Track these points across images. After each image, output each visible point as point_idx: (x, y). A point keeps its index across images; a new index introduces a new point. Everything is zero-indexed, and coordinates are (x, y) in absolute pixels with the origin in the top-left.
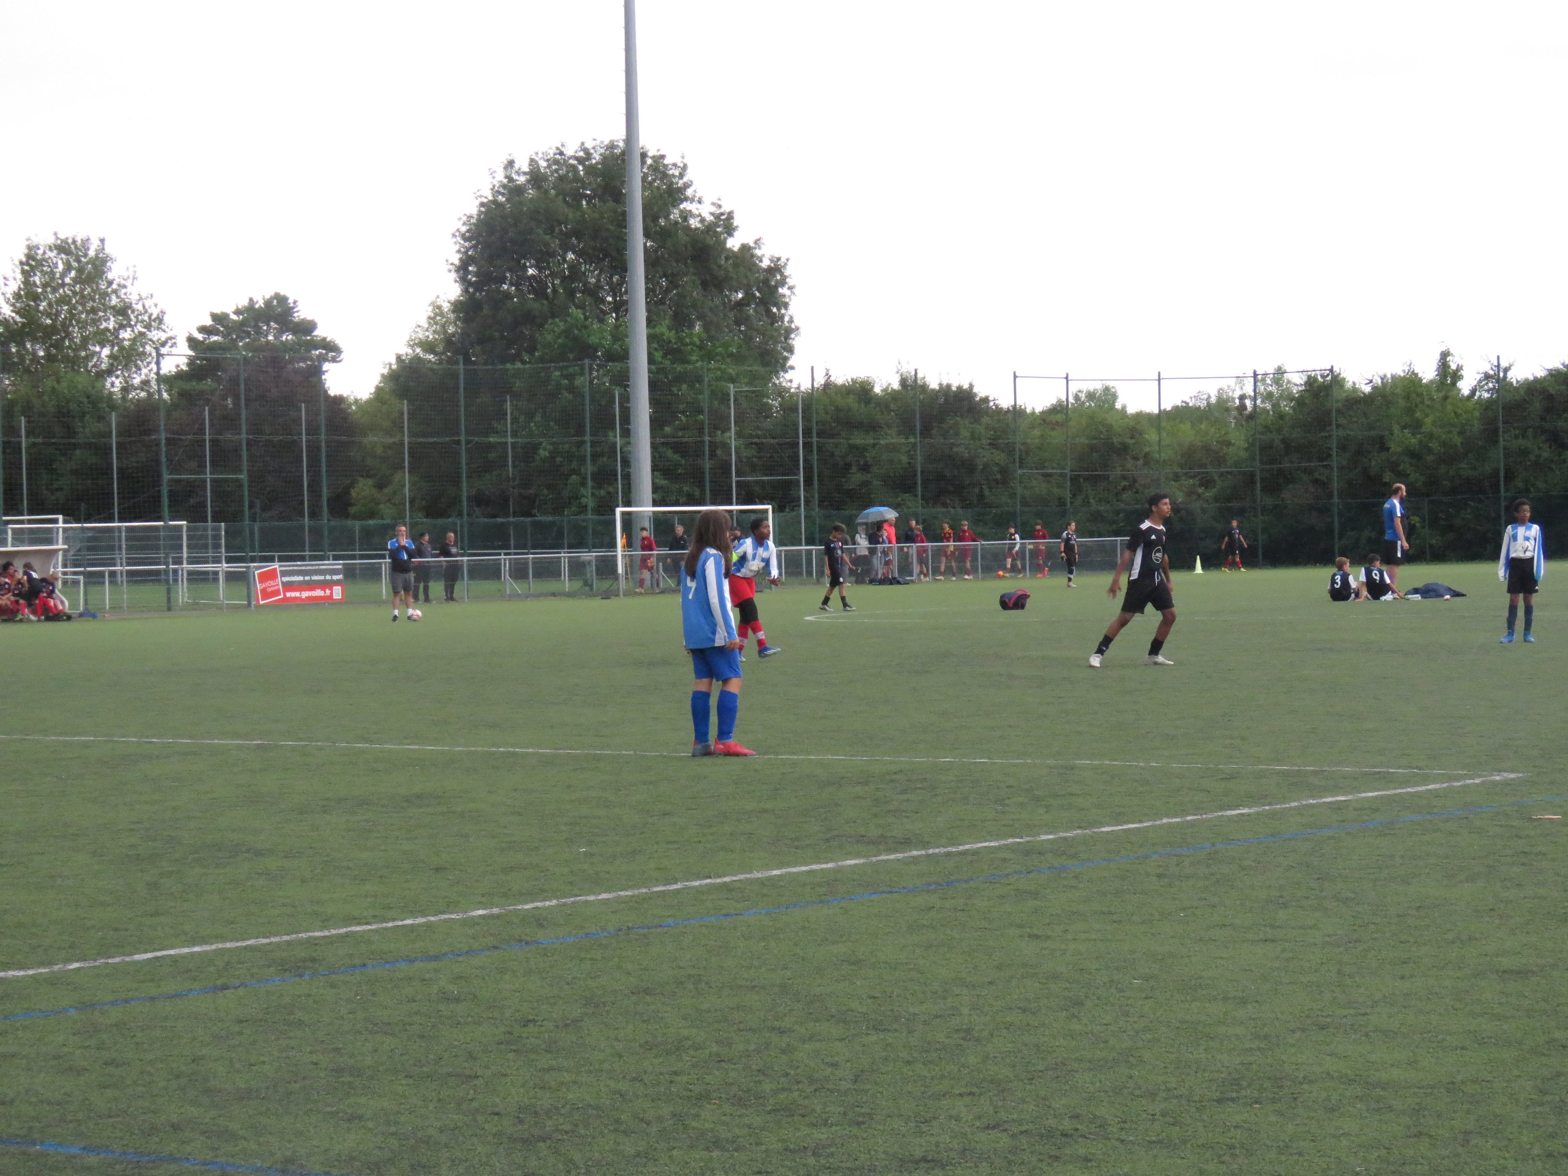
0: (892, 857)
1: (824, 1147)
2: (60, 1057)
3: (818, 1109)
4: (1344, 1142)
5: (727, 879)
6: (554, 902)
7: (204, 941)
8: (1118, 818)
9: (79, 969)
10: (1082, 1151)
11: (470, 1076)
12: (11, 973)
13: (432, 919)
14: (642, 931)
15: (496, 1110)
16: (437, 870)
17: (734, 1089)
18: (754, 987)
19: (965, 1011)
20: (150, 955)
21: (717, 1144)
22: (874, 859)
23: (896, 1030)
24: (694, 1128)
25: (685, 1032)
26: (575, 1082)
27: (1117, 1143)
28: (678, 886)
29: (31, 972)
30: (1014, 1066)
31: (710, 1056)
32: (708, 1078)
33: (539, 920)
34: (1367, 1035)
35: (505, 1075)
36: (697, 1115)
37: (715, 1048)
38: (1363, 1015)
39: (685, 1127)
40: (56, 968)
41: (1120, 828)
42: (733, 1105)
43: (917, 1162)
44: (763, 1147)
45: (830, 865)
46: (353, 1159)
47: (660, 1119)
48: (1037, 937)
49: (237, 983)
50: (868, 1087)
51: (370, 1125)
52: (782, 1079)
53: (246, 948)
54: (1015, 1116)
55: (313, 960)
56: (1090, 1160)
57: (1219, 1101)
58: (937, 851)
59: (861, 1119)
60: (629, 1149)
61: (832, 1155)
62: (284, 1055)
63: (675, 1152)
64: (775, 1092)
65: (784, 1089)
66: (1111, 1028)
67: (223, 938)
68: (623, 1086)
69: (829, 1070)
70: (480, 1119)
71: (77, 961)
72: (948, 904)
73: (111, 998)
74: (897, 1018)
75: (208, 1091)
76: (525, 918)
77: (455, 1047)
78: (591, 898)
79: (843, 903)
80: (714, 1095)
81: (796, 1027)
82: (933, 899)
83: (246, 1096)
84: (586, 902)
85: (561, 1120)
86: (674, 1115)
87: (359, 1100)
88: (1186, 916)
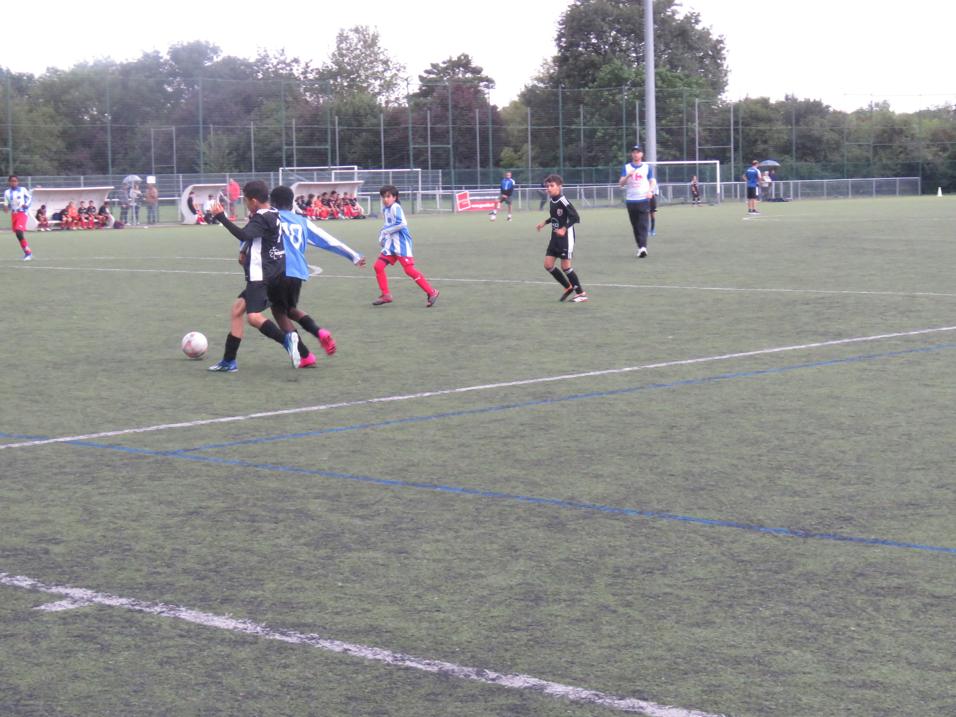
0: (835, 342)
1: (853, 496)
2: (435, 442)
3: (843, 475)
5: (751, 353)
7: (490, 382)
8: (948, 323)
9: (430, 396)
11: (652, 455)
12: (396, 398)
13: (604, 372)
14: (716, 380)
15: (672, 473)
16: (599, 346)
17: (795, 464)
18: (786, 410)
19: (904, 424)
20: (464, 389)
21: (796, 493)
22: (826, 343)
23: (871, 434)
24: (781, 485)
25: (758, 433)
26: (708, 459)
28: (727, 356)
29: (406, 397)
30: (941, 454)
31: (775, 446)
32: (779, 458)
33: (661, 373)
35: (670, 455)
36: (780, 478)
37: (777, 443)
39: (775, 484)
40: (419, 395)
41: (951, 328)
42: (797, 473)
43: (907, 505)
44: (821, 496)
45: (803, 346)
46: (605, 498)
47: (760, 479)
48: (928, 385)
49: (513, 404)
50: (866, 464)
51: (608, 480)
52: (819, 459)
53: (513, 386)
54: (951, 481)
55: (550, 393)
58: (858, 339)
59: (868, 481)
60: (751, 496)
61: (859, 500)
62: (551, 442)
63: (774, 497)
64: (818, 466)
65: (821, 465)
67: (498, 381)
68: (735, 462)
69: (842, 455)
71: (428, 392)
72: (874, 368)
73: (451, 411)
74: (868, 428)
75: (517, 461)
76: (654, 372)
77: (638, 439)
78: (683, 362)
79: (818, 367)
80: (785, 467)
81: (816, 432)
82: (864, 365)
83: (538, 463)
84: (681, 364)
85: (708, 479)
86: (767, 478)
87: (598, 467)
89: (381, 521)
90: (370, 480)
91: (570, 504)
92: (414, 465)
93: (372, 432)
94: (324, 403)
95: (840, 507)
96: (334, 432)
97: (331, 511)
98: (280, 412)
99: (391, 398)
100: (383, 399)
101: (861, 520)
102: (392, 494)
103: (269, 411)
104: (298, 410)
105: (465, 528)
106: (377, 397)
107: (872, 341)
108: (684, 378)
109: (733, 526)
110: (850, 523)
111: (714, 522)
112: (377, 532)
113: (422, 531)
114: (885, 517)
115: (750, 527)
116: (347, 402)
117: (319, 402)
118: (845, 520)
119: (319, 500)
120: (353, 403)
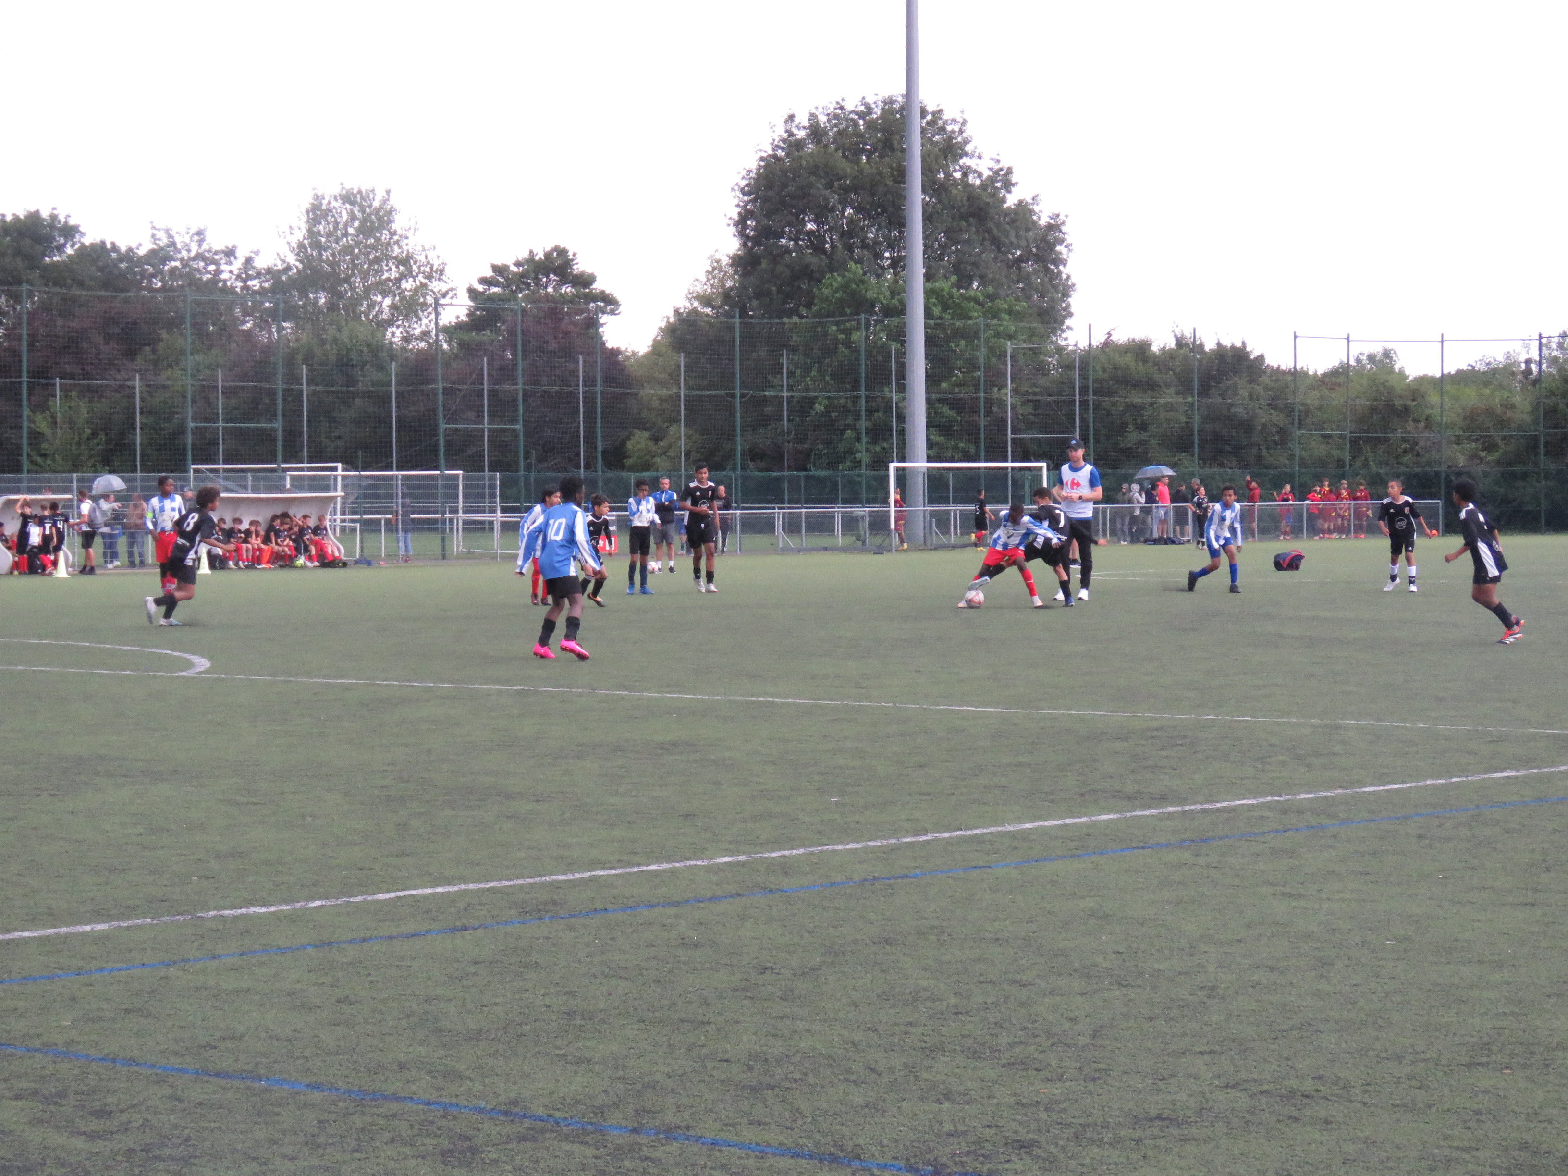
0: (1147, 813)
1: (1057, 1102)
2: (293, 993)
3: (1054, 1063)
5: (978, 832)
7: (448, 882)
8: (1382, 778)
9: (321, 906)
10: (1322, 1113)
11: (703, 1023)
12: (253, 910)
14: (888, 882)
15: (727, 1057)
16: (686, 816)
17: (970, 1041)
18: (997, 940)
19: (1212, 969)
20: (392, 895)
21: (948, 1096)
22: (1129, 815)
23: (1139, 986)
24: (926, 1080)
25: (924, 983)
26: (808, 1031)
27: (1360, 1105)
28: (928, 837)
29: (273, 909)
30: (1258, 1025)
31: (948, 1007)
32: (944, 1030)
33: (785, 868)
35: (738, 1022)
36: (930, 1067)
37: (953, 1000)
39: (917, 1078)
40: (298, 905)
41: (1382, 788)
42: (967, 1057)
43: (1151, 1120)
44: (995, 1101)
45: (1084, 820)
46: (578, 1102)
47: (892, 1070)
48: (1290, 895)
49: (477, 924)
50: (1107, 1042)
51: (597, 1068)
52: (1020, 1033)
53: (488, 889)
54: (1255, 1076)
55: (555, 903)
56: (1331, 1122)
57: (1469, 1065)
58: (1193, 807)
59: (1097, 1075)
60: (859, 1100)
61: (1063, 1110)
62: (518, 997)
63: (904, 1104)
64: (1012, 1045)
65: (1021, 1043)
66: (1361, 988)
67: (464, 880)
68: (858, 1036)
69: (1067, 1025)
70: (710, 1065)
71: (319, 899)
72: (1201, 861)
73: (350, 936)
74: (1141, 974)
75: (438, 1031)
76: (771, 866)
77: (689, 992)
78: (839, 847)
79: (1094, 858)
80: (949, 1047)
81: (1037, 981)
82: (1186, 856)
83: (475, 1037)
84: (834, 851)
85: (792, 1068)
86: (906, 1066)
87: (589, 1044)
88: (1445, 878)
89: (128, 1141)
90: (137, 1064)
91: (506, 1113)
92: (232, 1038)
93: (180, 973)
94: (109, 917)
95: (1021, 1123)
96: (106, 973)
97: (36, 1122)
98: (16, 935)
99: (244, 911)
100: (226, 912)
101: (1052, 1148)
102: (169, 1091)
104: (51, 931)
105: (284, 1156)
106: (215, 909)
107: (1221, 810)
108: (828, 877)
109: (803, 1157)
110: (1029, 1154)
111: (769, 1150)
112: (109, 1163)
113: (197, 1161)
114: (1100, 1143)
115: (833, 1159)
116: (153, 918)
117: (98, 915)
118: (1022, 1147)
119: (19, 1103)
120: (164, 919)
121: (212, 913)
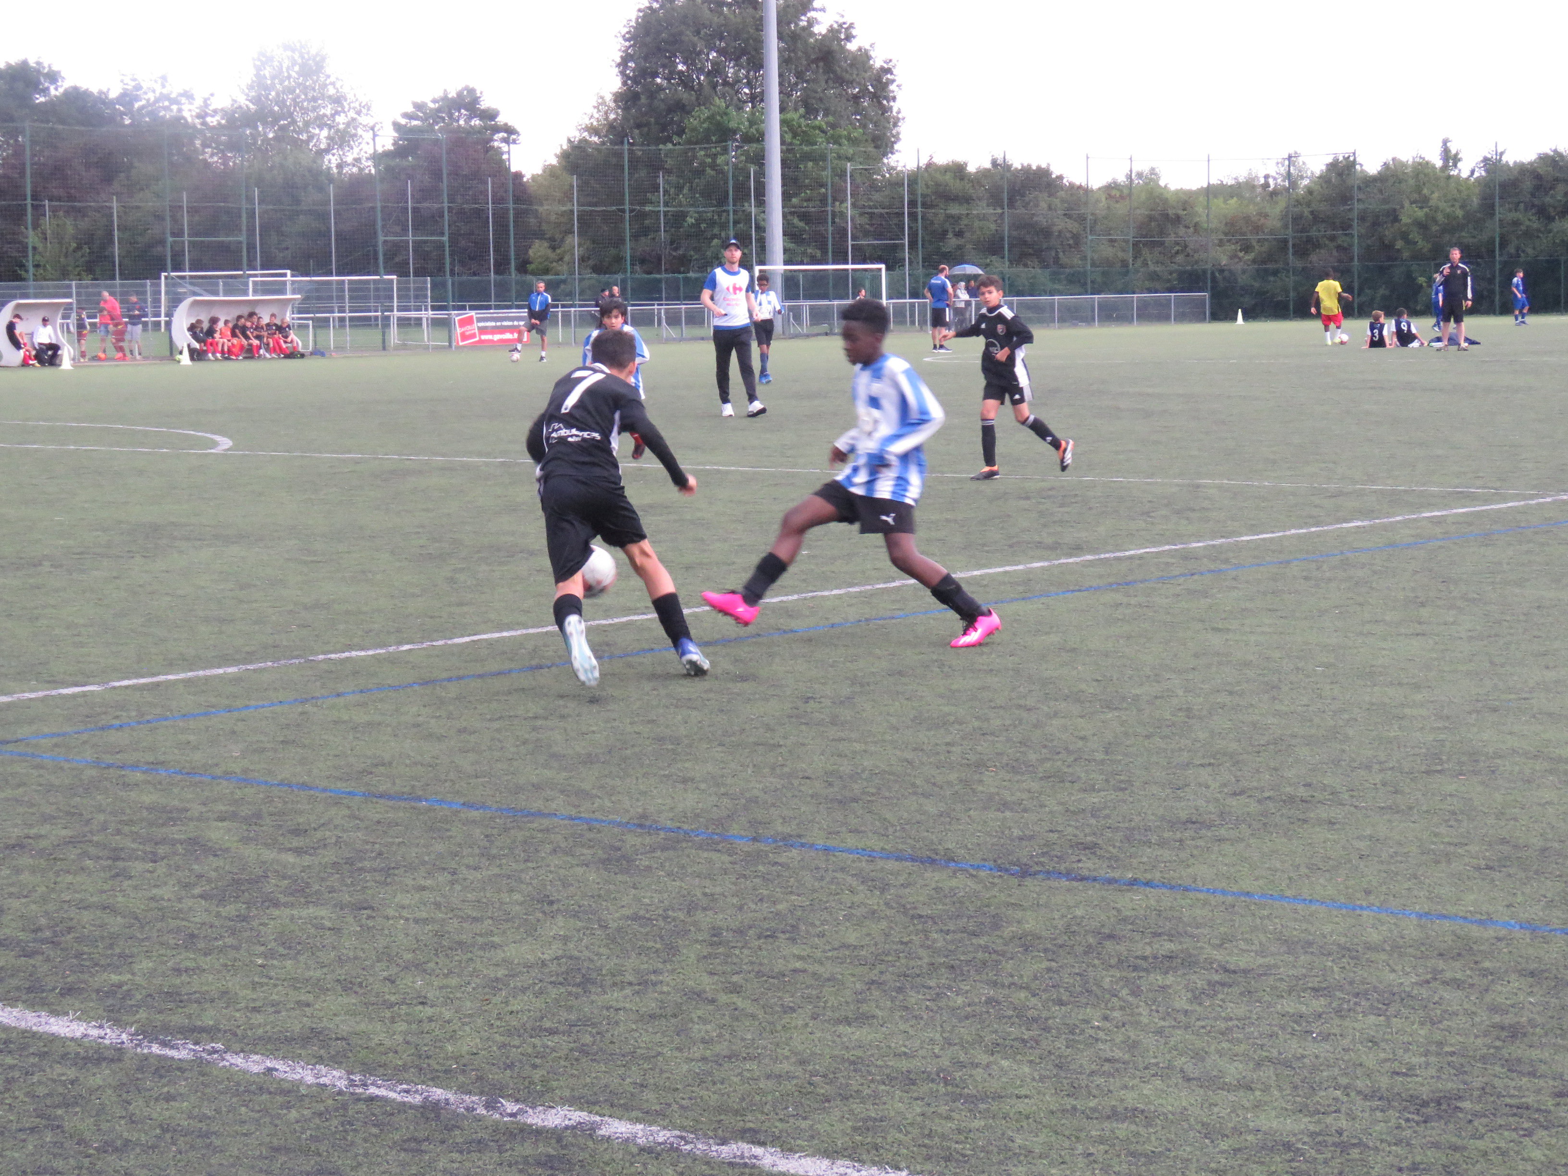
0: (1071, 560)
1: (1099, 810)
2: (419, 725)
3: (1083, 775)
4: (1550, 810)
6: (795, 597)
7: (509, 627)
8: (1253, 529)
9: (411, 650)
10: (1324, 815)
11: (774, 745)
12: (354, 654)
13: (696, 610)
14: (880, 622)
15: (806, 774)
16: (688, 568)
17: (1005, 758)
18: (991, 670)
19: (1180, 693)
20: (467, 639)
21: (1005, 805)
22: (1056, 562)
23: (1126, 709)
24: (982, 792)
25: (946, 709)
26: (865, 751)
27: (1352, 808)
29: (371, 653)
30: (1239, 741)
31: (974, 729)
32: (979, 748)
33: (789, 612)
34: (1534, 717)
35: (803, 745)
36: (981, 781)
37: (976, 724)
38: (1525, 699)
39: (973, 791)
40: (391, 649)
41: (1256, 537)
42: (1008, 772)
43: (1184, 823)
44: (1047, 809)
45: (1021, 567)
46: (697, 816)
47: (950, 784)
48: (1219, 630)
49: (548, 663)
50: (1120, 757)
51: (703, 786)
52: (1044, 751)
53: (547, 633)
54: (1255, 784)
55: (608, 644)
56: (1334, 824)
57: (1428, 773)
58: (1107, 555)
59: (1123, 786)
60: (933, 810)
61: (1108, 816)
62: (609, 725)
63: (972, 812)
64: (1042, 761)
65: (1048, 759)
66: (1311, 709)
67: (522, 625)
68: (909, 755)
69: (1080, 744)
70: (796, 782)
71: (407, 643)
72: (1133, 601)
73: (445, 675)
74: (1124, 699)
75: (554, 756)
76: (778, 610)
77: (752, 720)
78: (826, 593)
79: (1043, 600)
80: (989, 764)
81: (1040, 706)
82: (1119, 597)
83: (589, 760)
84: (822, 597)
85: (865, 784)
86: (961, 781)
87: (686, 765)
88: (1341, 613)
89: (329, 856)
90: (311, 789)
91: (641, 826)
92: (383, 765)
93: (315, 709)
94: (234, 662)
95: (1077, 828)
96: (252, 710)
97: (245, 840)
98: (162, 678)
99: (347, 654)
100: (333, 656)
101: (1111, 849)
102: (347, 812)
103: (143, 677)
104: (190, 674)
105: (468, 867)
106: (324, 653)
107: (1131, 558)
108: (827, 619)
109: (906, 860)
110: (1094, 853)
111: (875, 854)
112: (322, 875)
113: (396, 872)
114: (1149, 843)
115: (933, 861)
116: (274, 662)
117: (225, 660)
118: (1085, 849)
119: (225, 824)
120: (282, 662)
121: (321, 657)
